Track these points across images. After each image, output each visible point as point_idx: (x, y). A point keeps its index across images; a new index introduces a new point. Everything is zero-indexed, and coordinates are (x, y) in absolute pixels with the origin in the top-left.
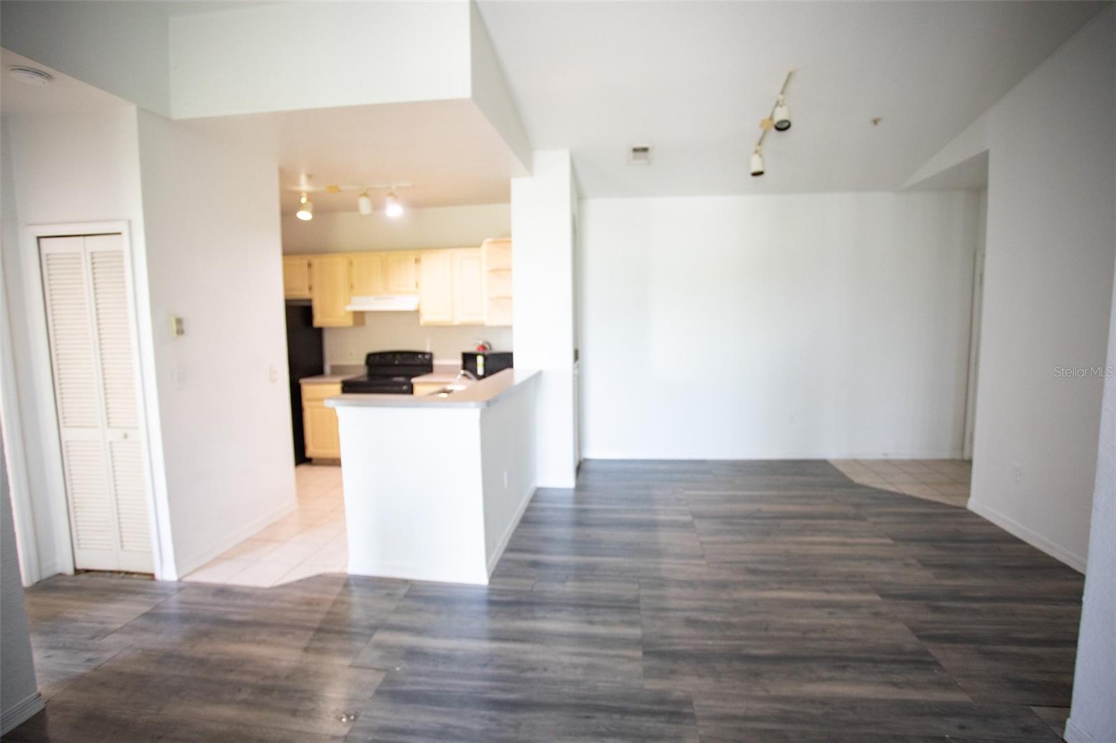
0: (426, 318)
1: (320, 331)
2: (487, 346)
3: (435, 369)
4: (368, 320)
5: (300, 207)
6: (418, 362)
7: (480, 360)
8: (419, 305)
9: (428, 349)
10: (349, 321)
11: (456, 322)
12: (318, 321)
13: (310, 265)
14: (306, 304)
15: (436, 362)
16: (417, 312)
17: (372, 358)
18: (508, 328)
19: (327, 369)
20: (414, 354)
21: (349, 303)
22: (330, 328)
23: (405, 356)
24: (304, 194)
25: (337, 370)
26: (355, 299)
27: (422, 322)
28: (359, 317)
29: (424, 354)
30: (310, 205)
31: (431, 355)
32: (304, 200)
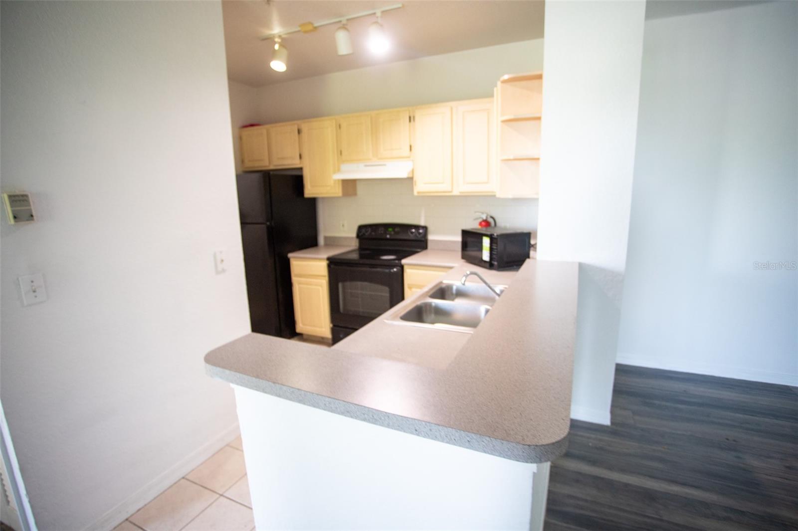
0: (420, 187)
1: (313, 201)
2: (491, 220)
3: (430, 245)
4: (360, 189)
5: (273, 55)
6: (412, 237)
7: (486, 242)
8: (413, 171)
9: (422, 223)
10: (338, 191)
11: (456, 192)
12: (309, 191)
13: (299, 132)
14: (297, 173)
15: (430, 237)
16: (410, 180)
17: (363, 231)
18: (533, 201)
19: (321, 241)
20: (406, 227)
21: (338, 170)
22: (323, 198)
23: (397, 229)
24: (277, 40)
25: (331, 242)
26: (344, 167)
27: (415, 193)
28: (350, 186)
29: (417, 227)
30: (285, 52)
31: (425, 228)
32: (277, 47)
